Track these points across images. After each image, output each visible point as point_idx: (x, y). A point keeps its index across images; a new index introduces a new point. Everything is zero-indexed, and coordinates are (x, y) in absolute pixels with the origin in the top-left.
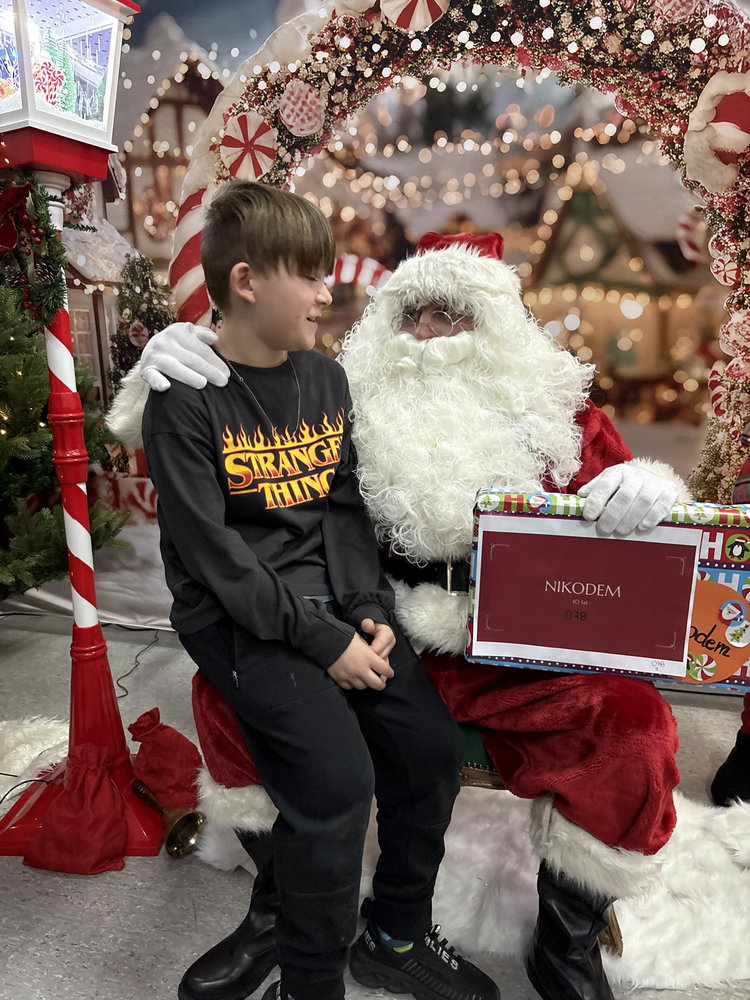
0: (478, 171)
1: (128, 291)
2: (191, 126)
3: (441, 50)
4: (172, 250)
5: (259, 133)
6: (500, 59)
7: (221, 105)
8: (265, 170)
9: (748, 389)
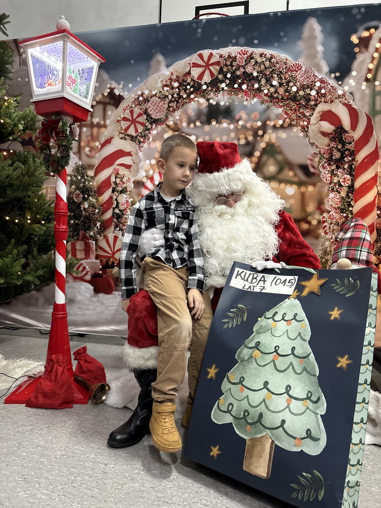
0: (228, 135)
1: (75, 178)
2: (109, 113)
3: (214, 90)
4: (96, 162)
5: (138, 117)
6: (238, 94)
7: (123, 105)
8: (140, 131)
9: (337, 224)
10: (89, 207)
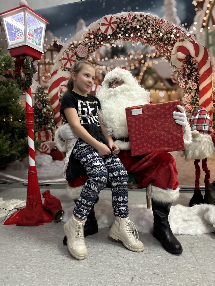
0: (124, 64)
1: (37, 95)
2: (55, 56)
3: (115, 38)
4: (49, 85)
5: (71, 57)
6: (128, 40)
7: (62, 51)
9: (190, 112)
10: (46, 111)
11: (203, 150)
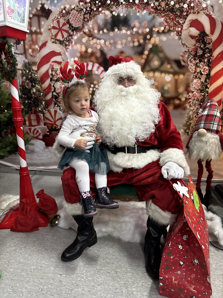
0: (126, 39)
1: (24, 72)
2: (43, 23)
3: (116, 4)
4: (38, 60)
5: (63, 26)
6: (132, 7)
7: (52, 17)
8: (65, 36)
9: (198, 100)
10: (36, 91)
11: (209, 152)
